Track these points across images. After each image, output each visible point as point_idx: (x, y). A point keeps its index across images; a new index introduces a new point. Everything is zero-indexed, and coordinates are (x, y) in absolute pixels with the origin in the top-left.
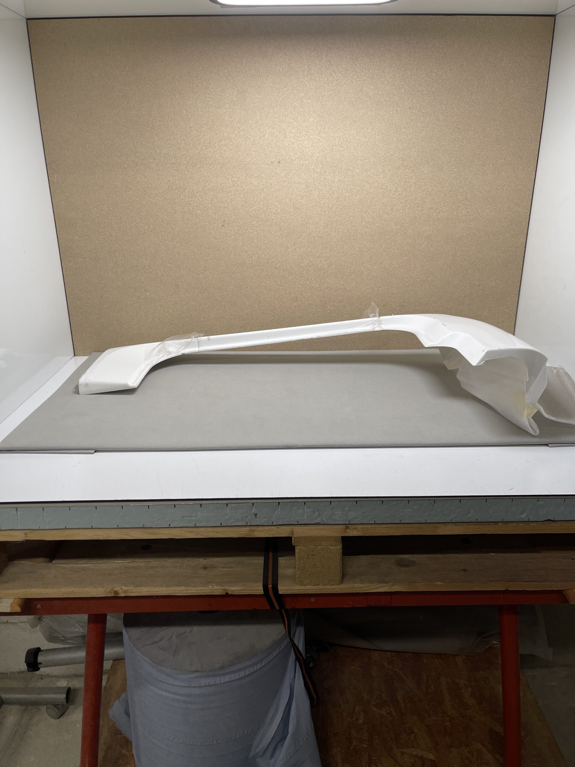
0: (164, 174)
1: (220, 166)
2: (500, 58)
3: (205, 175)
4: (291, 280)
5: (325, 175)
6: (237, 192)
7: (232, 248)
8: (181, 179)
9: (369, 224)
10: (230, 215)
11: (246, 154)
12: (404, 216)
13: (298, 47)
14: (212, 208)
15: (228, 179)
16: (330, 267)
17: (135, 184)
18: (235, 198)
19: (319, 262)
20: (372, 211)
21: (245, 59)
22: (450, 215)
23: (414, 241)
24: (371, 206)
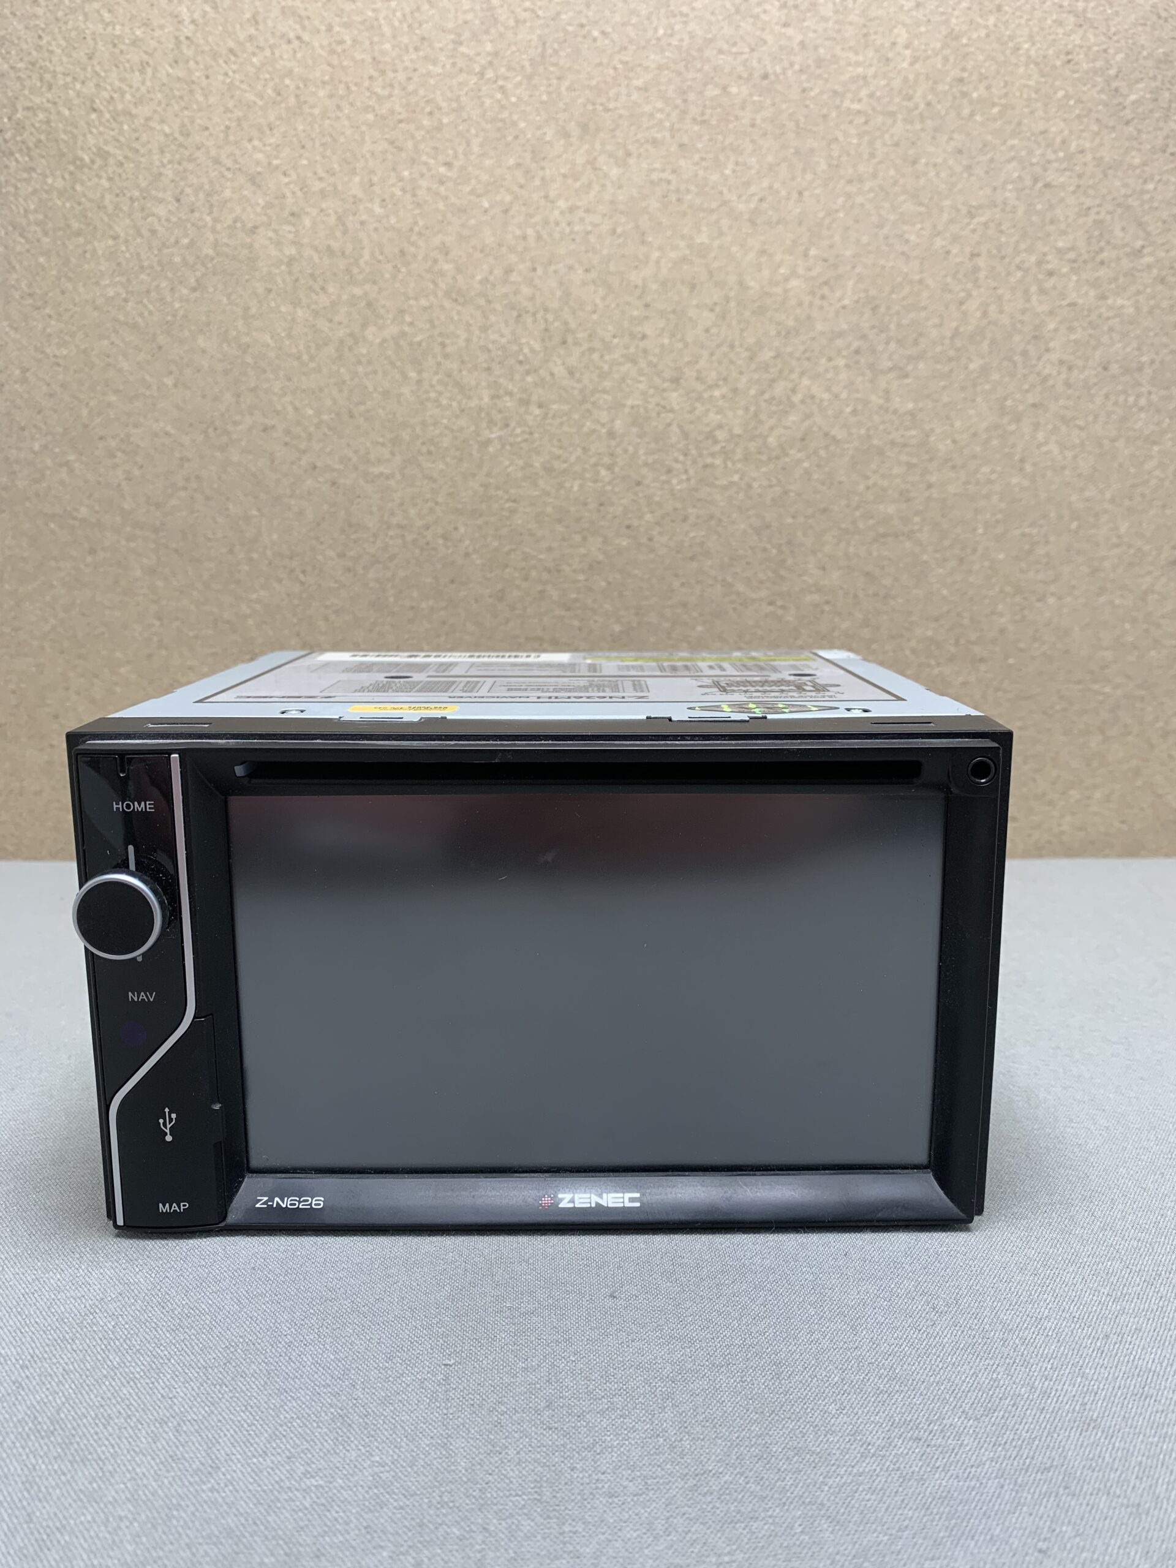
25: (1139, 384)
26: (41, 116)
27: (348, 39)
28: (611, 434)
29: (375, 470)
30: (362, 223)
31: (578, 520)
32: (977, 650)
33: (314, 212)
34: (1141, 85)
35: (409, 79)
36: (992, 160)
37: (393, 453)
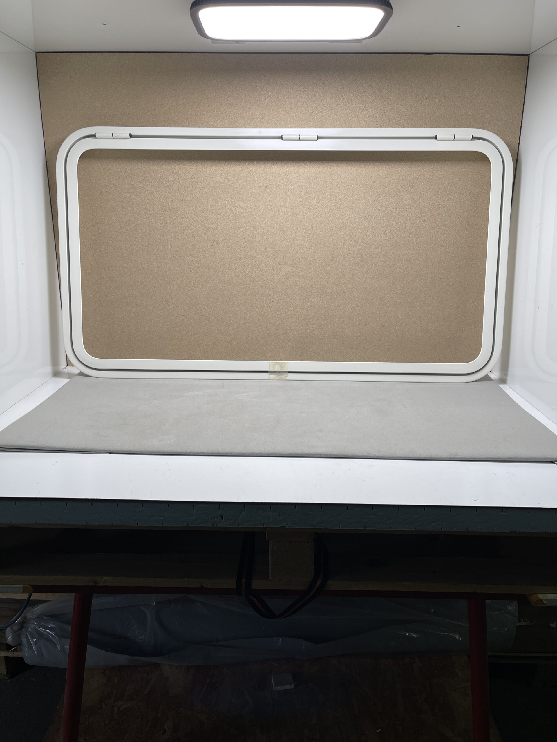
0: (158, 196)
1: (210, 190)
2: (476, 94)
3: (197, 197)
4: (276, 298)
5: (310, 200)
6: (226, 214)
7: (220, 267)
8: (173, 201)
9: (351, 247)
10: (219, 235)
11: (235, 179)
12: (385, 240)
13: (285, 82)
14: (202, 229)
15: (218, 201)
16: (313, 286)
17: (130, 205)
18: (224, 219)
19: (303, 282)
20: (354, 234)
21: (236, 93)
22: (429, 239)
23: (394, 264)
24: (353, 230)
25: (359, 299)
26: (204, 262)
27: (247, 252)
28: (282, 305)
29: (249, 310)
30: (248, 276)
31: (278, 317)
32: (336, 336)
33: (241, 275)
34: (358, 259)
35: (255, 258)
36: (337, 269)
37: (251, 308)
